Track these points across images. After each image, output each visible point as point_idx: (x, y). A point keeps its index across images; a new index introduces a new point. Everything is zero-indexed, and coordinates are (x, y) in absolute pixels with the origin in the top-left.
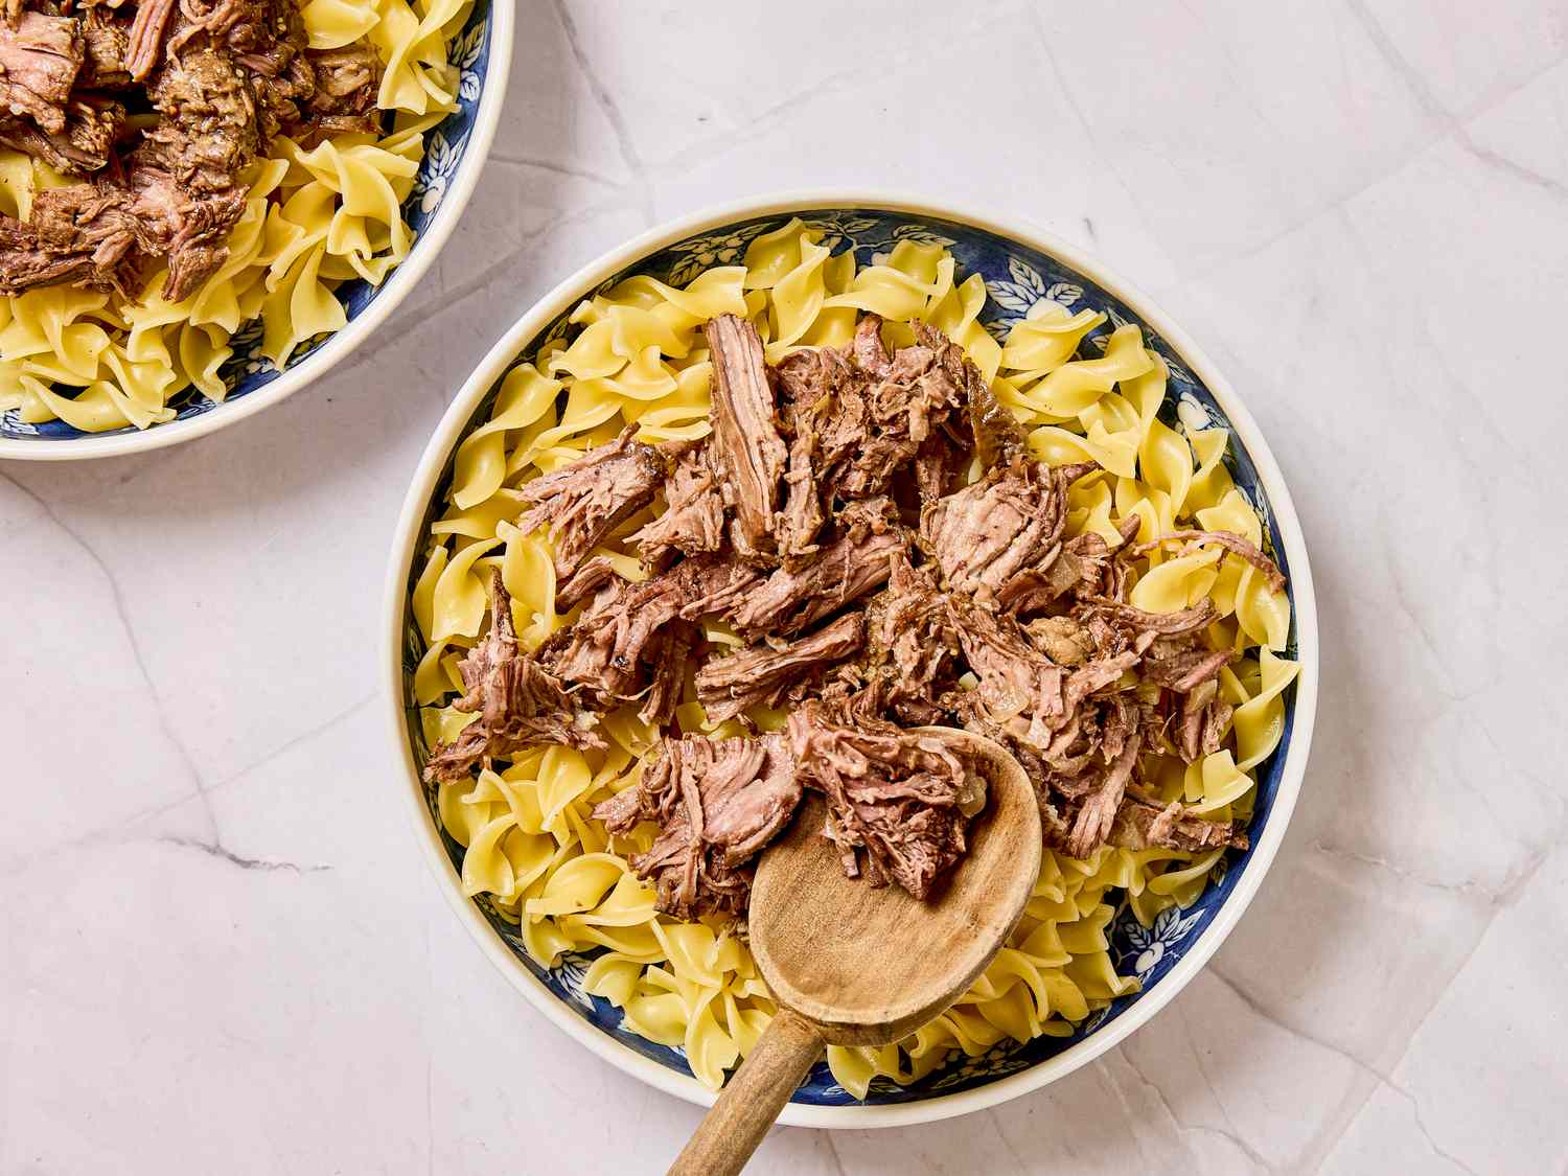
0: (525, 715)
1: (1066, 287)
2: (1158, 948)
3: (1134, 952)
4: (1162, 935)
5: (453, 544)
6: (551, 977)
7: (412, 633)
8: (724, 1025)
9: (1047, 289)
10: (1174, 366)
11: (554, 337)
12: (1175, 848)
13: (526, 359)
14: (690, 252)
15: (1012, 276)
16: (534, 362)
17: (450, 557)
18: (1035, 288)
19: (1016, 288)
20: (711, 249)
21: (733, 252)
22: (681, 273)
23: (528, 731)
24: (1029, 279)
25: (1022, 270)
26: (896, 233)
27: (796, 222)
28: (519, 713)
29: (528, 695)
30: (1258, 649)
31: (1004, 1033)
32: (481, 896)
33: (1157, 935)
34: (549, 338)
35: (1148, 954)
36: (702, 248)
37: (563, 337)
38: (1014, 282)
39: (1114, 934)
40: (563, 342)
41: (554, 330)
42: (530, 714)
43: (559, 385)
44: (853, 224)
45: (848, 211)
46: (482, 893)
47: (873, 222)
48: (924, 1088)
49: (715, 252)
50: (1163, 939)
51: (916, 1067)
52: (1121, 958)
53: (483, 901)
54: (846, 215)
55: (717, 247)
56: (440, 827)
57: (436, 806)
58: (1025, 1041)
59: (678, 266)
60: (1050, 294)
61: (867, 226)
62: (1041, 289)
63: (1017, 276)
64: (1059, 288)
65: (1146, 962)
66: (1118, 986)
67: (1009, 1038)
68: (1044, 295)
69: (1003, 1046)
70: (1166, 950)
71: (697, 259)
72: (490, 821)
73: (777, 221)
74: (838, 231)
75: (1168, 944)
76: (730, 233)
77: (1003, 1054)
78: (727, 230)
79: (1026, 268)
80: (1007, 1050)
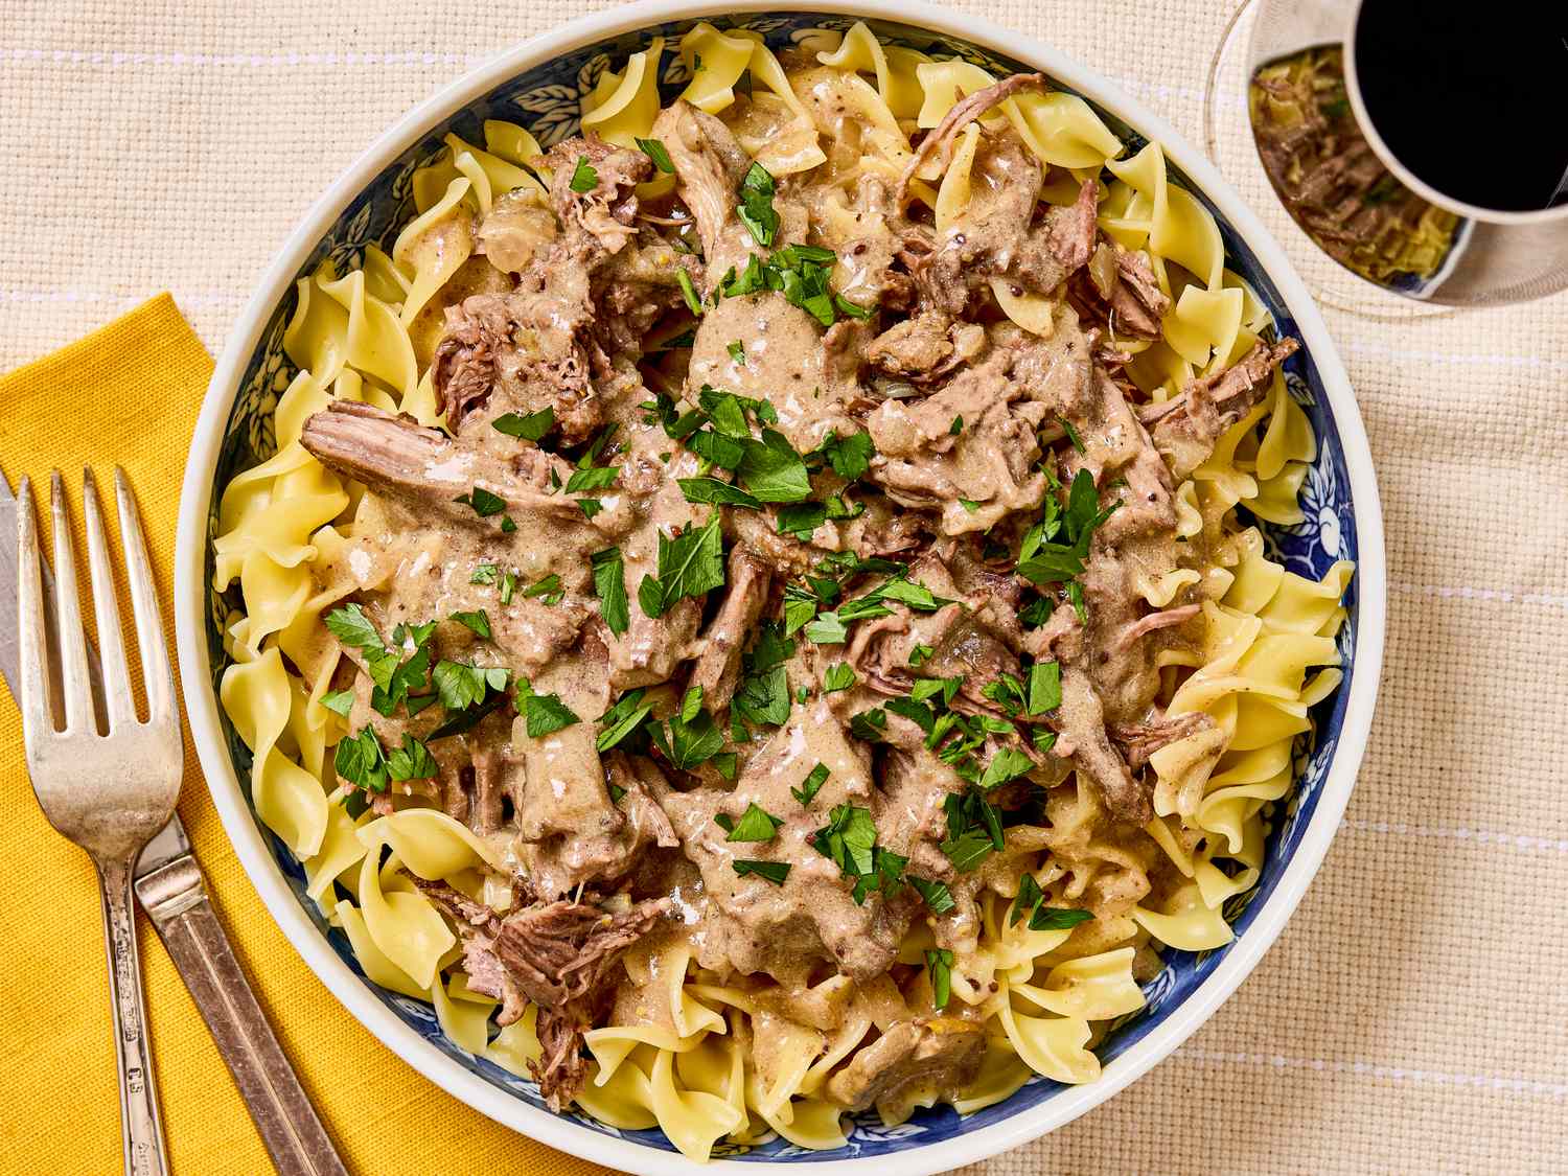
0: (568, 961)
1: (588, 67)
2: (1327, 515)
3: (1314, 542)
4: (1317, 501)
5: (343, 891)
6: (858, 1146)
7: (402, 1003)
8: (1044, 1014)
9: (575, 87)
10: (755, 24)
11: (223, 621)
12: (1236, 419)
13: (221, 667)
14: (248, 415)
15: (534, 112)
16: (231, 661)
17: (356, 904)
18: (566, 98)
19: (549, 117)
20: (263, 392)
21: (284, 372)
22: (262, 441)
23: (588, 971)
24: (551, 97)
25: (535, 97)
26: (396, 194)
27: (304, 285)
28: (559, 966)
29: (549, 943)
30: (1105, 170)
31: (1286, 740)
32: (721, 1148)
33: (1314, 505)
34: (219, 626)
35: (1325, 531)
36: (254, 401)
37: (229, 611)
38: (543, 115)
39: (1279, 547)
40: (236, 613)
41: (216, 616)
42: (570, 955)
43: (272, 653)
44: (352, 230)
45: (335, 227)
46: (715, 1144)
47: (367, 209)
48: (1271, 866)
49: (269, 390)
50: (1322, 503)
51: (1245, 859)
52: (1307, 560)
53: (724, 1148)
54: (338, 230)
55: (265, 384)
56: (618, 1133)
57: (593, 1120)
58: (1307, 726)
59: (253, 438)
60: (583, 88)
61: (366, 217)
62: (571, 93)
63: (539, 107)
64: (584, 75)
65: (1332, 541)
66: (1331, 586)
67: (1296, 737)
68: (580, 95)
69: (1299, 752)
70: (1335, 508)
71: (261, 413)
72: (649, 1077)
73: (289, 302)
74: (348, 250)
75: (1331, 502)
76: (262, 361)
77: (1307, 757)
78: (257, 359)
79: (538, 92)
80: (1306, 750)
